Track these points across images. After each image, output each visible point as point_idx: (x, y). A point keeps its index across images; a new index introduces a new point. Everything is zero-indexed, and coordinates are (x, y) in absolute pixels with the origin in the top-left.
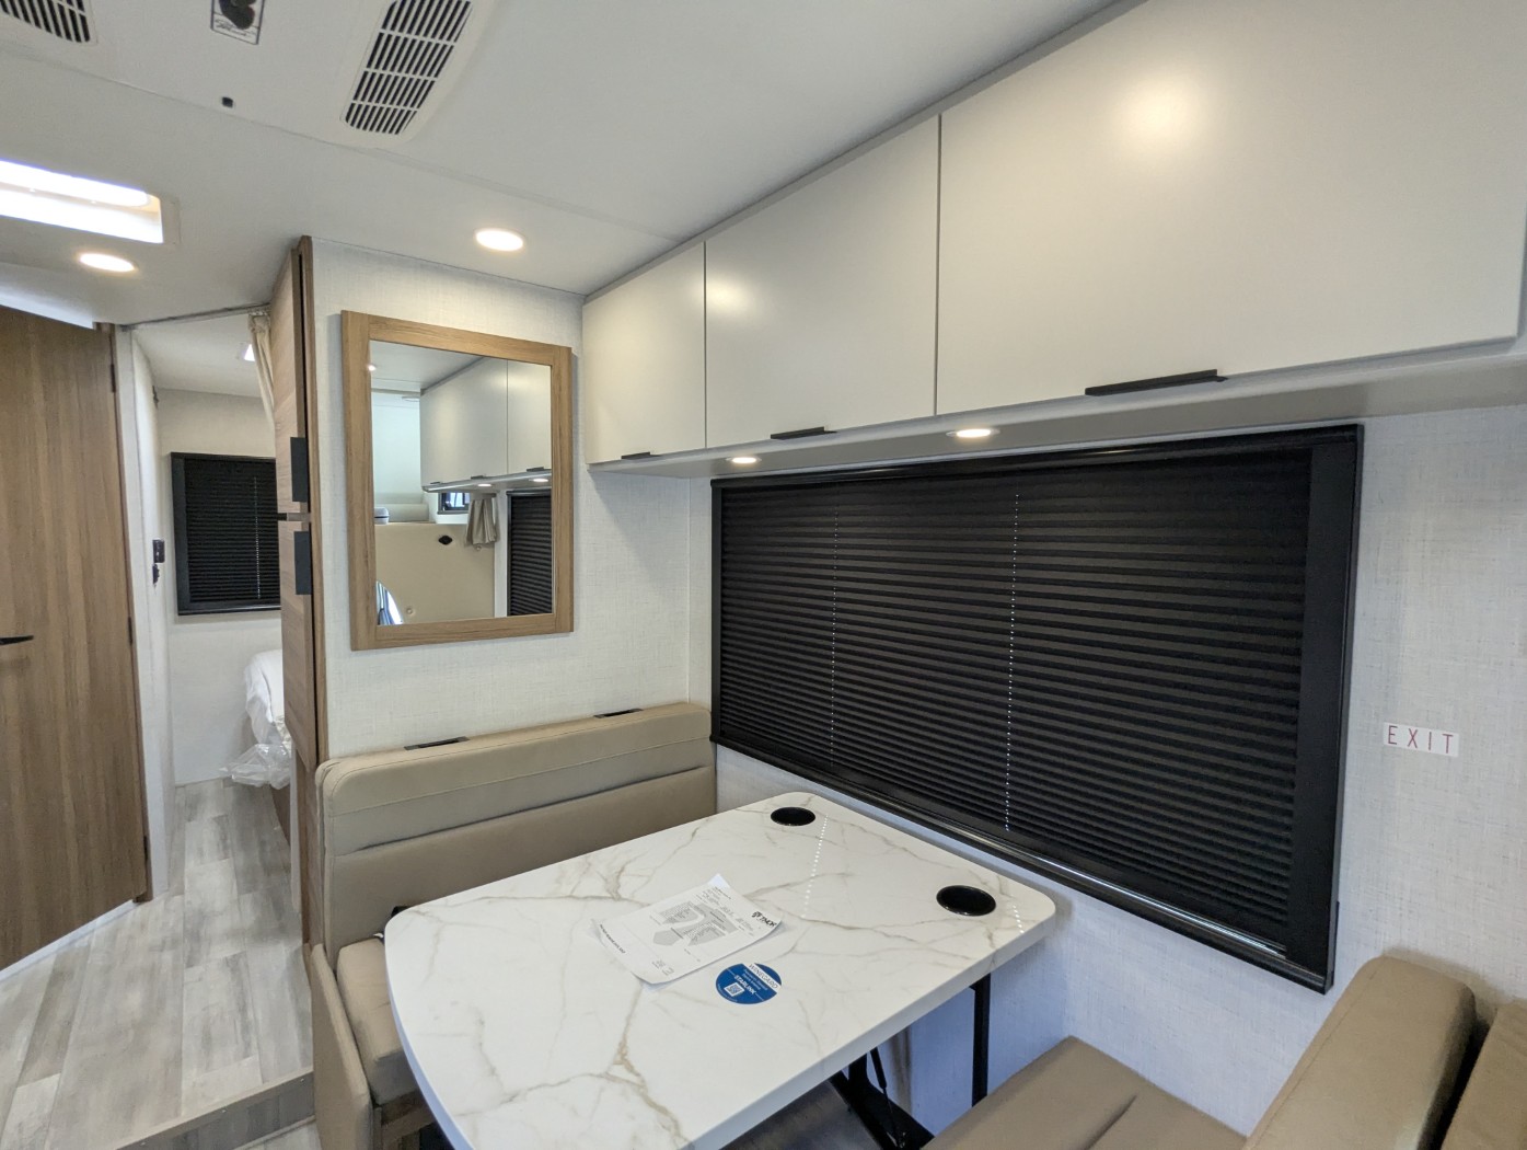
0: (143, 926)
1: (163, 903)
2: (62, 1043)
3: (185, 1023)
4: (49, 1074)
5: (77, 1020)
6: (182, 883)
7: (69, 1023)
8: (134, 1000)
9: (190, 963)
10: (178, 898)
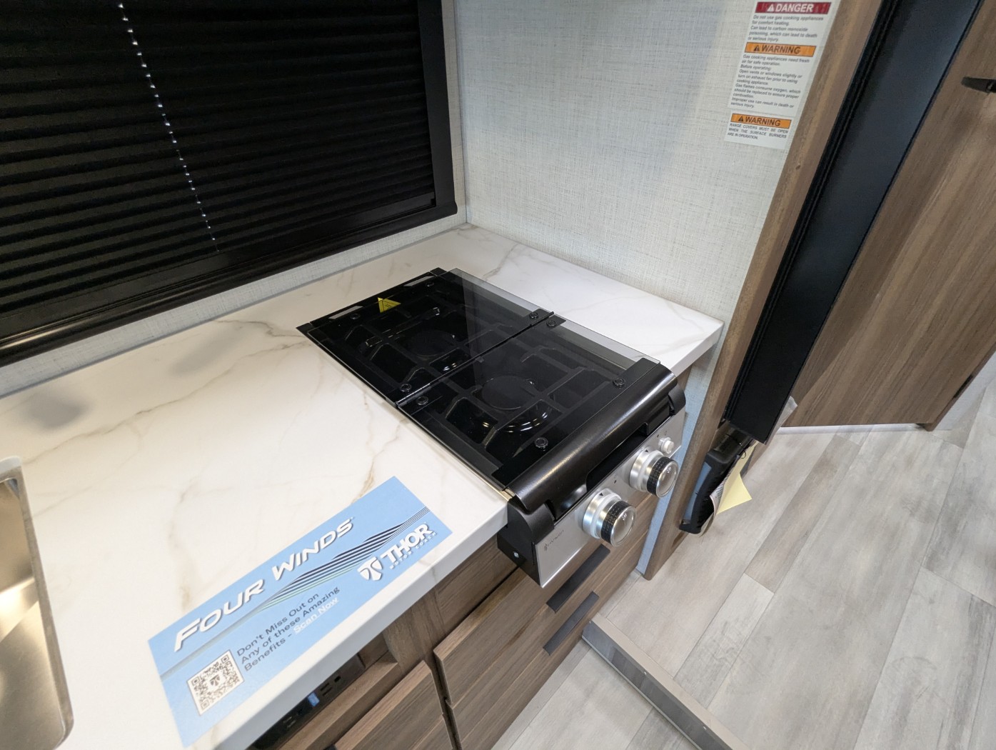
0: (909, 462)
1: (938, 445)
2: (792, 554)
3: (890, 659)
4: (767, 584)
5: (813, 536)
6: (968, 430)
7: (806, 535)
8: (863, 561)
9: (932, 563)
10: (955, 448)
